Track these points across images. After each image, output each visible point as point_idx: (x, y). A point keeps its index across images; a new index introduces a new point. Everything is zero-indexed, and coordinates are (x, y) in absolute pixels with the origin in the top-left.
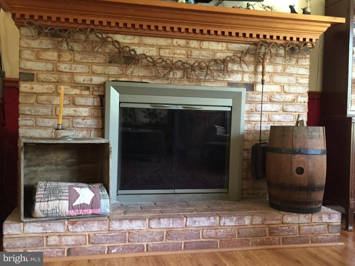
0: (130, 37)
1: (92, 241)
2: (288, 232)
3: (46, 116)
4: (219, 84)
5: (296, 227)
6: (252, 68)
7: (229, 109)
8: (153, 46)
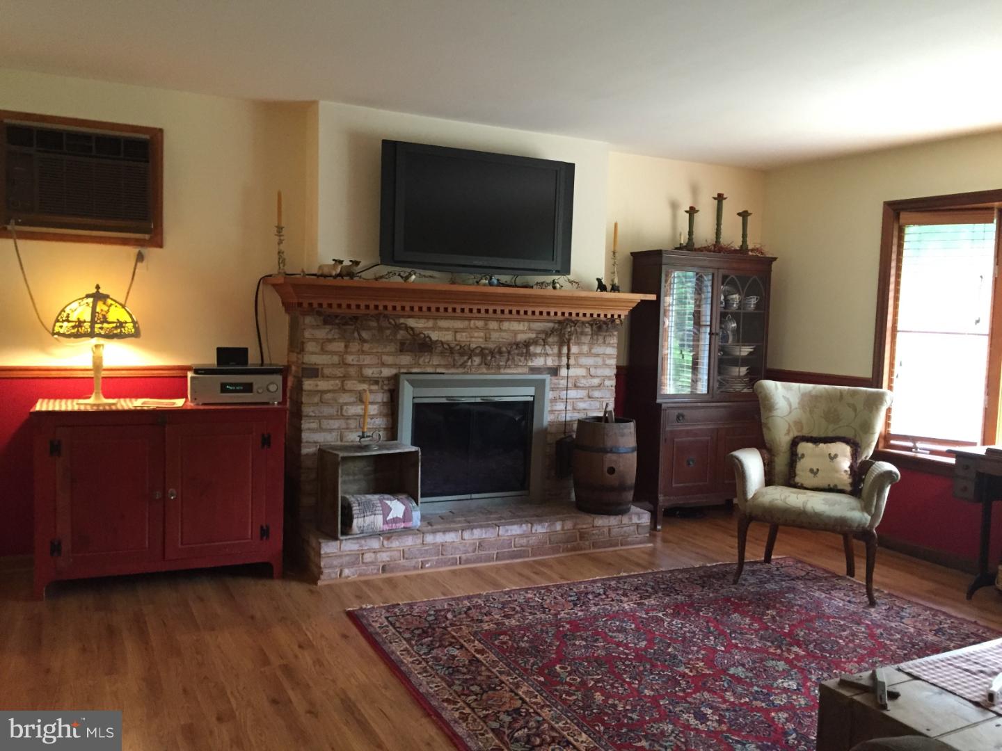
0: (423, 321)
1: (406, 556)
2: (599, 536)
3: (331, 417)
4: (520, 370)
5: (606, 530)
6: (556, 350)
7: (531, 399)
8: (448, 329)
